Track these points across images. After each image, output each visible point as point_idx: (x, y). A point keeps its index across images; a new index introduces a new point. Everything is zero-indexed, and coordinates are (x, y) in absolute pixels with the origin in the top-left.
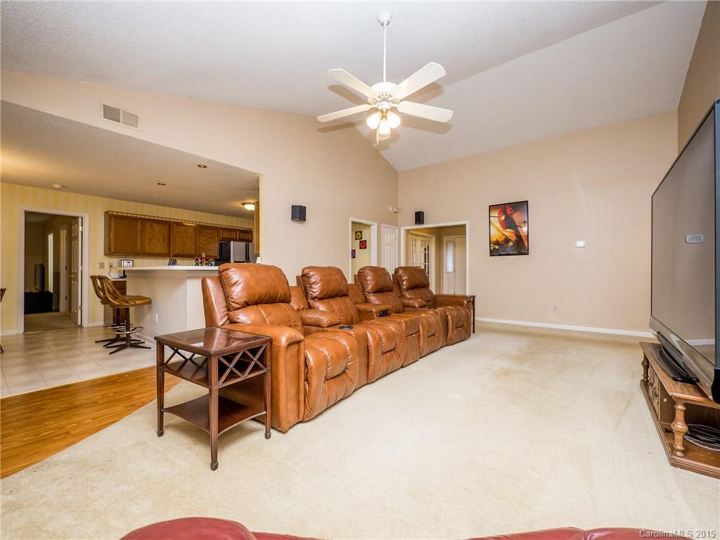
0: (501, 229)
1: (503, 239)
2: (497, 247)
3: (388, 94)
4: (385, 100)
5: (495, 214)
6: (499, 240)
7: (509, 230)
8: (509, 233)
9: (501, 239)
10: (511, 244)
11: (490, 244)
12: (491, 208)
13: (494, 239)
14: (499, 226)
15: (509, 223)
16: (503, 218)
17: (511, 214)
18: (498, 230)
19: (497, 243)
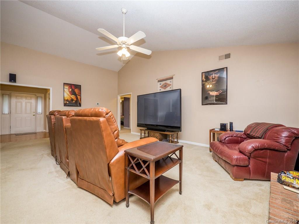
0: (70, 95)
1: (70, 99)
2: (68, 102)
3: (125, 42)
4: (124, 44)
5: (67, 87)
6: (68, 99)
7: (73, 96)
8: (73, 97)
9: (69, 99)
10: (74, 102)
11: (64, 100)
12: (65, 84)
13: (66, 99)
14: (68, 93)
15: (73, 93)
16: (71, 90)
17: (74, 89)
18: (68, 95)
19: (67, 100)
